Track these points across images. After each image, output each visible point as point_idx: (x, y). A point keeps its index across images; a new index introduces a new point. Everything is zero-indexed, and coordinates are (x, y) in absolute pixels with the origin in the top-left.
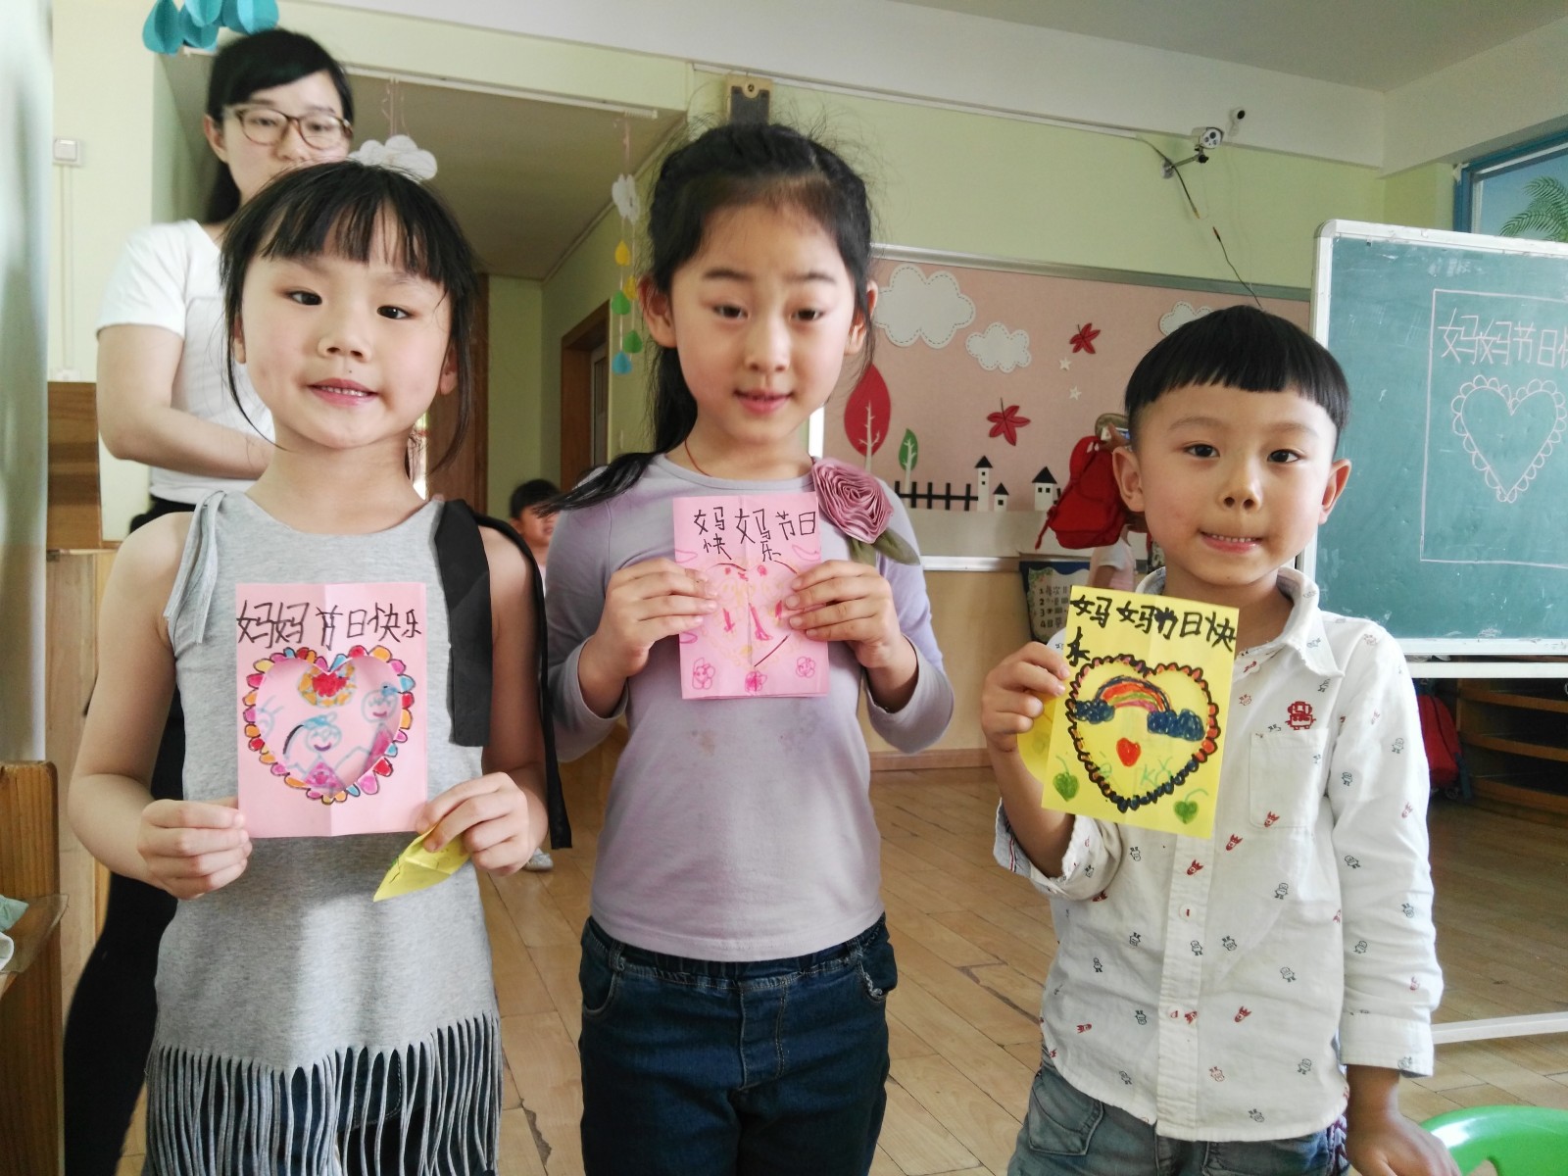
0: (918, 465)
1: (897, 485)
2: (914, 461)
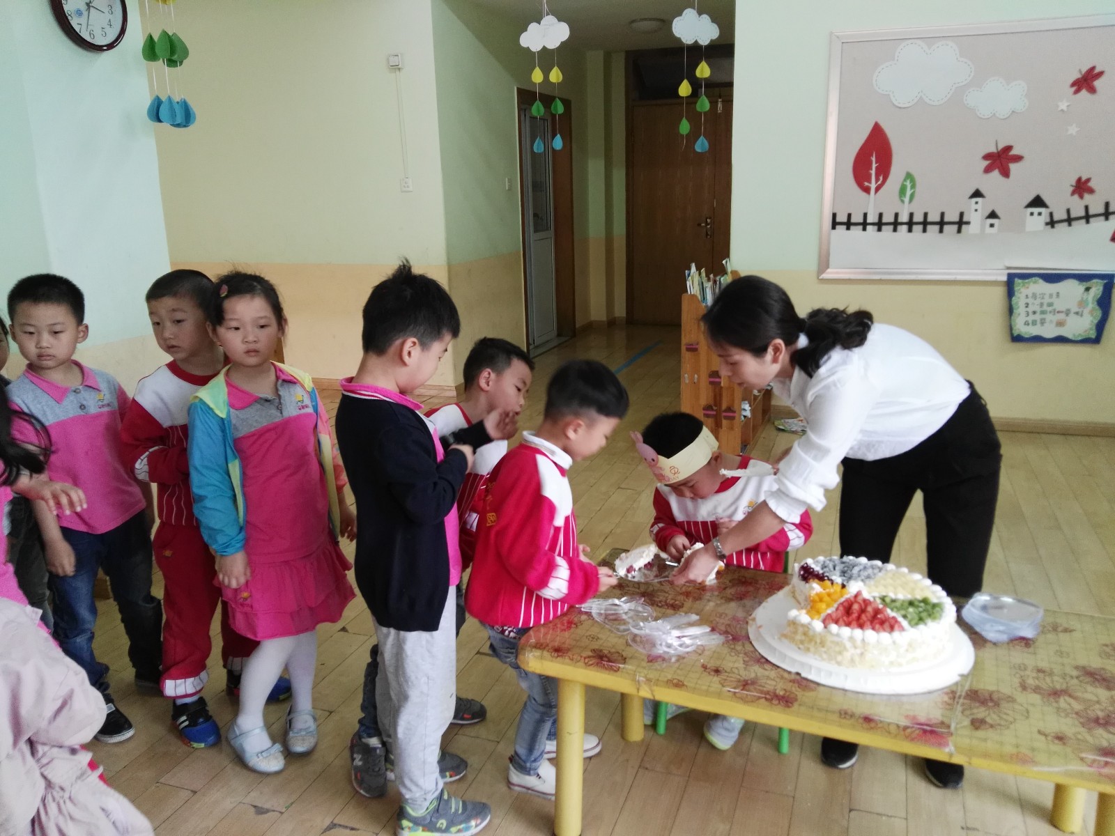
0: (915, 199)
1: (896, 215)
2: (912, 197)
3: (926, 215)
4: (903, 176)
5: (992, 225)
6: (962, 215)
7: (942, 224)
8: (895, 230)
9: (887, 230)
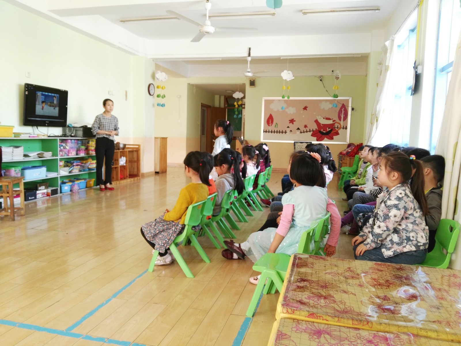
0: (278, 128)
1: (274, 130)
2: (277, 127)
3: (280, 130)
4: (275, 123)
5: (291, 133)
6: (286, 131)
7: (282, 132)
8: (274, 133)
9: (273, 133)
